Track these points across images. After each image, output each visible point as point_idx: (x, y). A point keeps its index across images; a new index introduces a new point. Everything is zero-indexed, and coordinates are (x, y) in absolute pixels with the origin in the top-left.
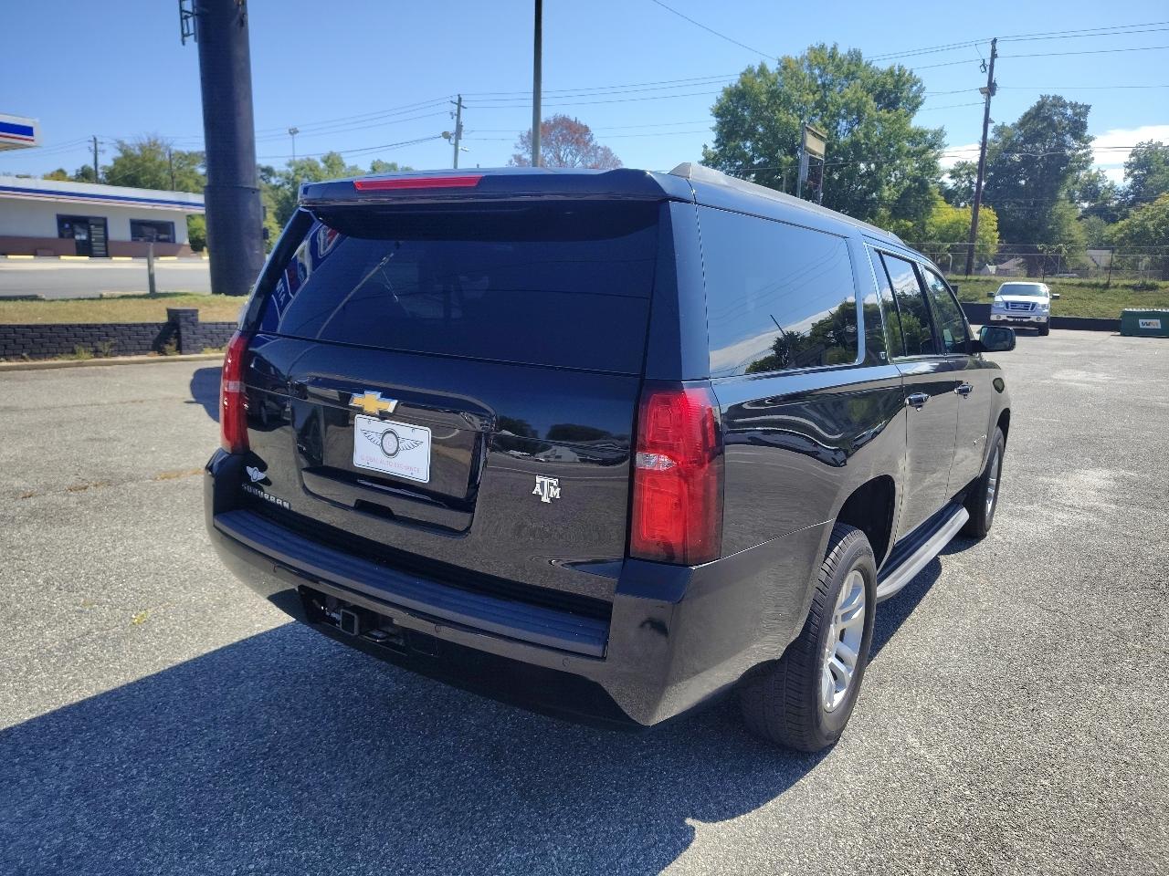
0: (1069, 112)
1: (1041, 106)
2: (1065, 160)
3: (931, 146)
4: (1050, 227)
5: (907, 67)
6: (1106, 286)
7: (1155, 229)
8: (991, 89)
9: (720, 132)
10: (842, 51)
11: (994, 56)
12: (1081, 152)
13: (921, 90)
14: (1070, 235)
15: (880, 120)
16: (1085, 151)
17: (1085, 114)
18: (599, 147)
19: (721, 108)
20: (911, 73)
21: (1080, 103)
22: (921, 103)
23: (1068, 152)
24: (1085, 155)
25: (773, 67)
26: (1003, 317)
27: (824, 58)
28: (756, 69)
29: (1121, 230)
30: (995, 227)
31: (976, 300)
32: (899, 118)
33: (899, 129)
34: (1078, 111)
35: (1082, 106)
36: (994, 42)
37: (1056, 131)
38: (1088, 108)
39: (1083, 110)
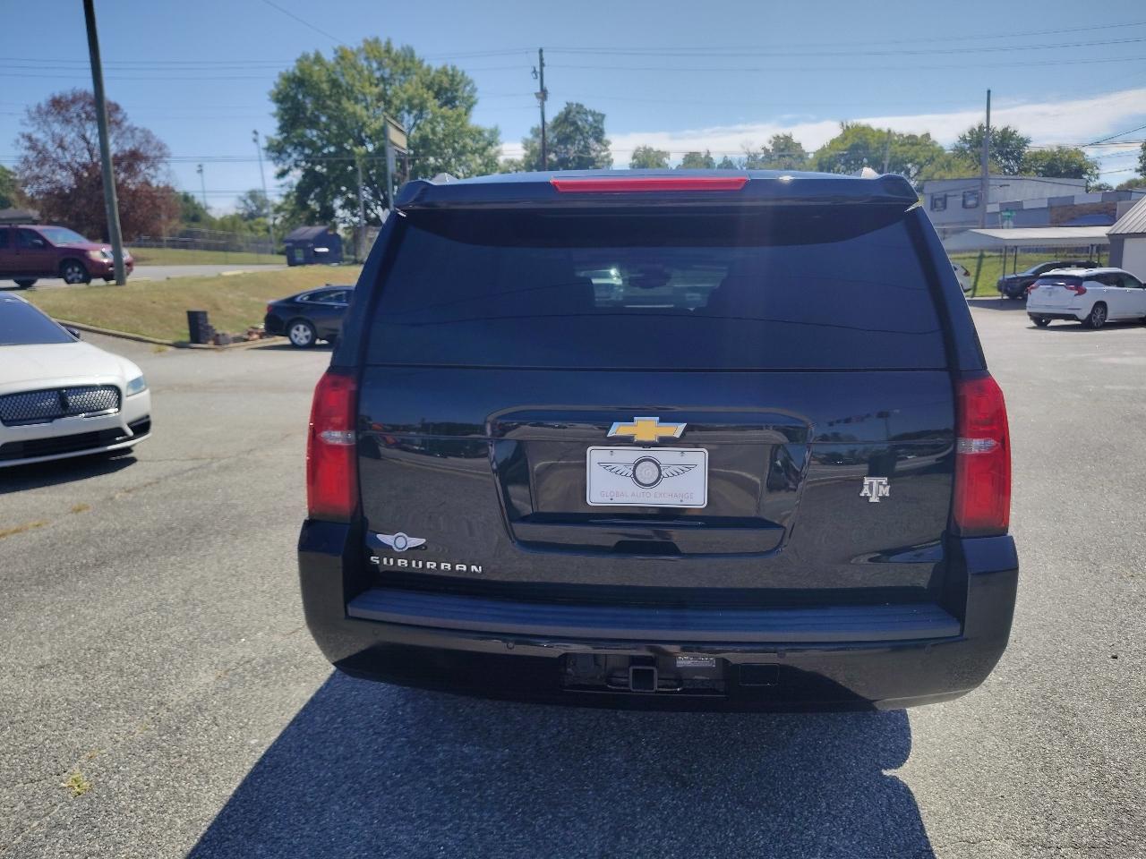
0: (590, 119)
1: (568, 112)
3: (490, 144)
5: (459, 68)
8: (543, 94)
9: (282, 118)
10: (396, 47)
11: (542, 65)
12: (603, 154)
13: (474, 90)
15: (443, 117)
16: (606, 153)
17: (601, 122)
18: (136, 129)
19: (279, 93)
20: (463, 74)
21: (597, 112)
22: (475, 103)
23: (594, 154)
24: (607, 156)
25: (329, 57)
27: (377, 51)
28: (312, 56)
32: (459, 116)
33: (461, 126)
34: (596, 118)
35: (599, 114)
36: (541, 51)
37: (582, 134)
38: (603, 116)
39: (600, 117)
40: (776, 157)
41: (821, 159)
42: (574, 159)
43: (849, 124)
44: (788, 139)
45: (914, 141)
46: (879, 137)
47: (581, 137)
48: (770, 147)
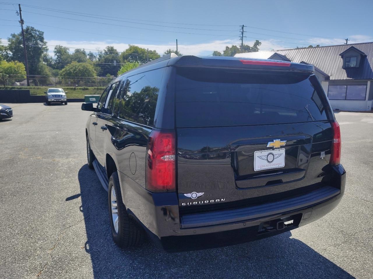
0: (38, 33)
2: (40, 49)
4: (40, 70)
6: (75, 89)
7: (73, 72)
8: (22, 21)
11: (20, 10)
12: (44, 46)
14: (46, 73)
16: (45, 46)
21: (40, 31)
23: (40, 46)
24: (46, 47)
26: (53, 100)
29: (63, 72)
30: (25, 69)
31: (36, 94)
34: (40, 33)
35: (41, 32)
36: (19, 5)
37: (34, 38)
38: (43, 33)
39: (41, 33)
40: (109, 53)
41: (124, 55)
42: (31, 47)
43: (131, 45)
44: (112, 48)
45: (152, 52)
46: (141, 50)
47: (34, 39)
48: (106, 50)
